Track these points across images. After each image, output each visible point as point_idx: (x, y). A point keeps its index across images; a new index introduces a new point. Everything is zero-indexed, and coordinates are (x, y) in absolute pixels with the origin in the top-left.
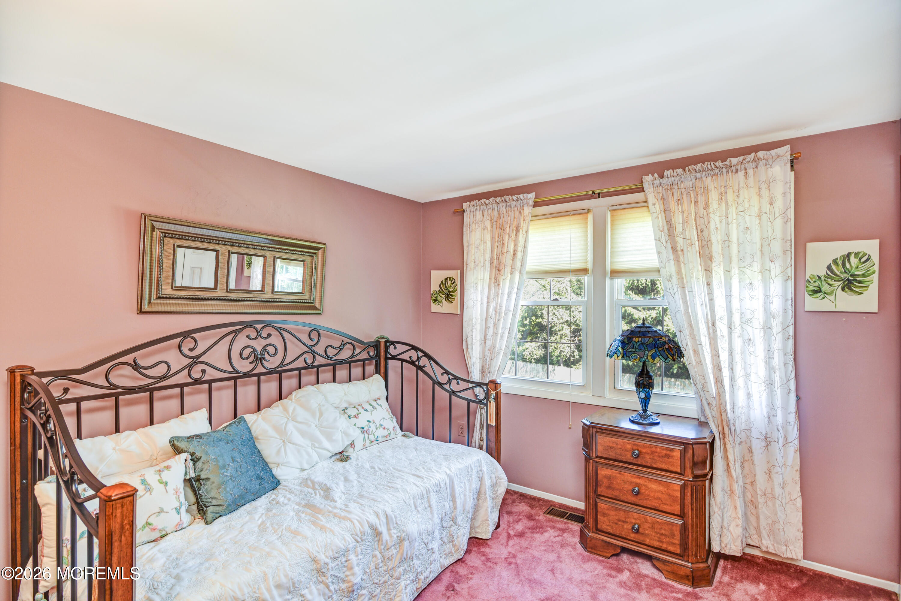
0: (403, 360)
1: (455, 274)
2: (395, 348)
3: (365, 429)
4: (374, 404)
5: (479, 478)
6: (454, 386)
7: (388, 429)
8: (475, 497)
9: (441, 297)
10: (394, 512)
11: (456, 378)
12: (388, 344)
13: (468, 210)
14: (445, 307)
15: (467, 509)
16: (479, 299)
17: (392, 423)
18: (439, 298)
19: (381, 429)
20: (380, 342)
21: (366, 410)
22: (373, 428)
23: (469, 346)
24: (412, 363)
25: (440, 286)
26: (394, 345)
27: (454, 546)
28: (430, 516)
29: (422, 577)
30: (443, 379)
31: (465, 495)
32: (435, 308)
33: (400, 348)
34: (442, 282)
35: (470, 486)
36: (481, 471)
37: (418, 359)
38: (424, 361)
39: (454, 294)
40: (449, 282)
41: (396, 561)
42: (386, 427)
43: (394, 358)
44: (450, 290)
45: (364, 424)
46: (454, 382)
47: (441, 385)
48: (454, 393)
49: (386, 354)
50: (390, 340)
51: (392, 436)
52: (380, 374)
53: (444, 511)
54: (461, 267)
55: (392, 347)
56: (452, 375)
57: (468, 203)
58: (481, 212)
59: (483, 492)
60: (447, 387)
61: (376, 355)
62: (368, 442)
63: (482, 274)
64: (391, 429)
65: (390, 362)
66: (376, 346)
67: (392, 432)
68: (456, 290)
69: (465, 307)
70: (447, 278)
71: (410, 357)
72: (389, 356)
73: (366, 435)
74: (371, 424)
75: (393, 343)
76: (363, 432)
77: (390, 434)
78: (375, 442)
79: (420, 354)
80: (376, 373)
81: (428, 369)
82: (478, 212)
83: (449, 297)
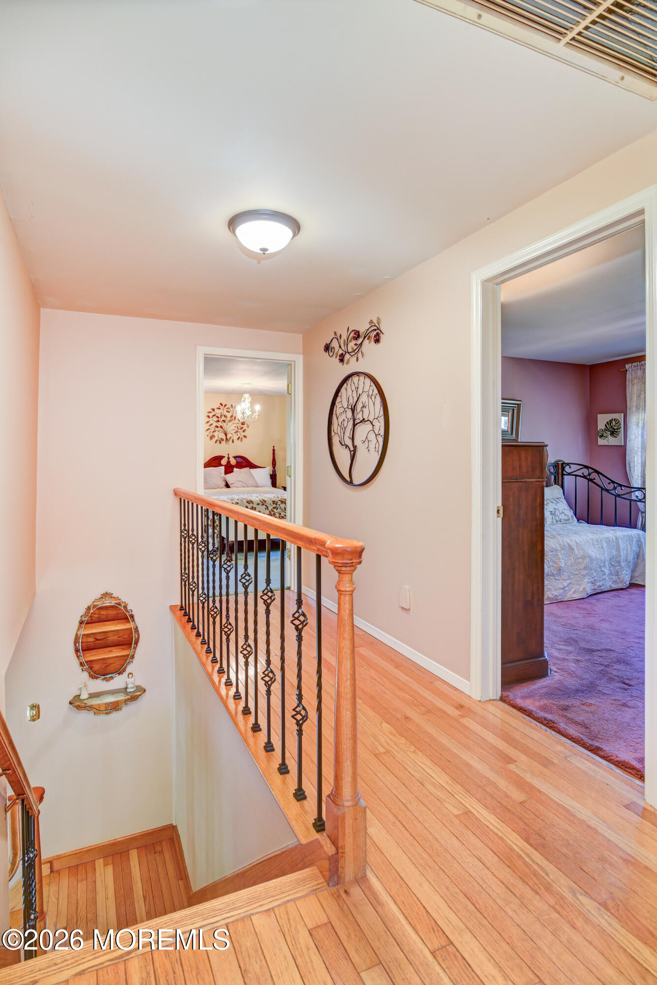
0: (576, 476)
1: (620, 417)
2: (570, 468)
3: (553, 512)
4: (558, 500)
5: (638, 545)
6: (619, 491)
7: (568, 516)
8: (635, 557)
9: (606, 433)
10: (580, 542)
11: (620, 485)
12: (564, 465)
13: (630, 370)
14: (611, 441)
15: (629, 560)
16: (640, 433)
17: (570, 513)
18: (605, 435)
19: (563, 515)
20: (558, 464)
21: (552, 502)
22: (557, 513)
23: (632, 469)
24: (584, 477)
25: (606, 425)
26: (570, 466)
27: (619, 578)
28: (603, 553)
29: (598, 584)
30: (611, 486)
31: (627, 551)
32: (601, 442)
33: (574, 468)
34: (607, 422)
35: (631, 547)
36: (640, 541)
37: (589, 474)
38: (594, 476)
39: (618, 431)
40: (614, 422)
41: (582, 567)
42: (567, 514)
43: (569, 474)
44: (615, 428)
45: (552, 510)
46: (619, 488)
47: (607, 490)
48: (619, 496)
49: (562, 472)
50: (566, 462)
51: (571, 521)
52: (558, 485)
53: (612, 555)
54: (624, 410)
55: (568, 467)
56: (617, 483)
57: (630, 364)
58: (641, 371)
59: (641, 555)
60: (613, 492)
61: (556, 473)
62: (555, 521)
63: (643, 415)
64: (570, 516)
65: (565, 477)
66: (555, 466)
67: (571, 518)
68: (620, 428)
69: (628, 440)
70: (612, 419)
71: (583, 473)
72: (566, 473)
73: (554, 516)
74: (556, 510)
75: (568, 464)
76: (552, 514)
77: (569, 519)
78: (559, 522)
79: (591, 471)
80: (555, 484)
81: (597, 481)
82: (639, 371)
83: (614, 433)
